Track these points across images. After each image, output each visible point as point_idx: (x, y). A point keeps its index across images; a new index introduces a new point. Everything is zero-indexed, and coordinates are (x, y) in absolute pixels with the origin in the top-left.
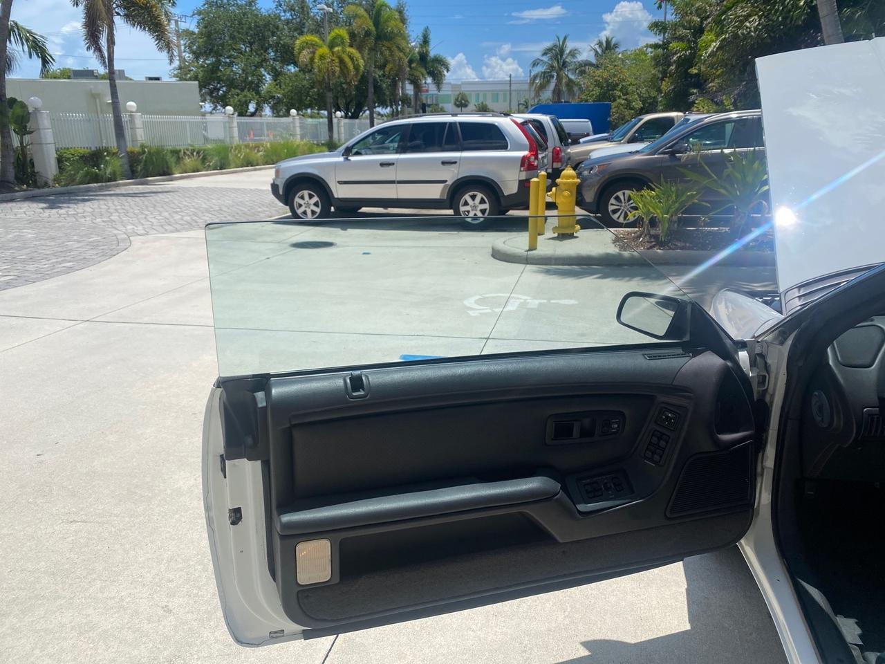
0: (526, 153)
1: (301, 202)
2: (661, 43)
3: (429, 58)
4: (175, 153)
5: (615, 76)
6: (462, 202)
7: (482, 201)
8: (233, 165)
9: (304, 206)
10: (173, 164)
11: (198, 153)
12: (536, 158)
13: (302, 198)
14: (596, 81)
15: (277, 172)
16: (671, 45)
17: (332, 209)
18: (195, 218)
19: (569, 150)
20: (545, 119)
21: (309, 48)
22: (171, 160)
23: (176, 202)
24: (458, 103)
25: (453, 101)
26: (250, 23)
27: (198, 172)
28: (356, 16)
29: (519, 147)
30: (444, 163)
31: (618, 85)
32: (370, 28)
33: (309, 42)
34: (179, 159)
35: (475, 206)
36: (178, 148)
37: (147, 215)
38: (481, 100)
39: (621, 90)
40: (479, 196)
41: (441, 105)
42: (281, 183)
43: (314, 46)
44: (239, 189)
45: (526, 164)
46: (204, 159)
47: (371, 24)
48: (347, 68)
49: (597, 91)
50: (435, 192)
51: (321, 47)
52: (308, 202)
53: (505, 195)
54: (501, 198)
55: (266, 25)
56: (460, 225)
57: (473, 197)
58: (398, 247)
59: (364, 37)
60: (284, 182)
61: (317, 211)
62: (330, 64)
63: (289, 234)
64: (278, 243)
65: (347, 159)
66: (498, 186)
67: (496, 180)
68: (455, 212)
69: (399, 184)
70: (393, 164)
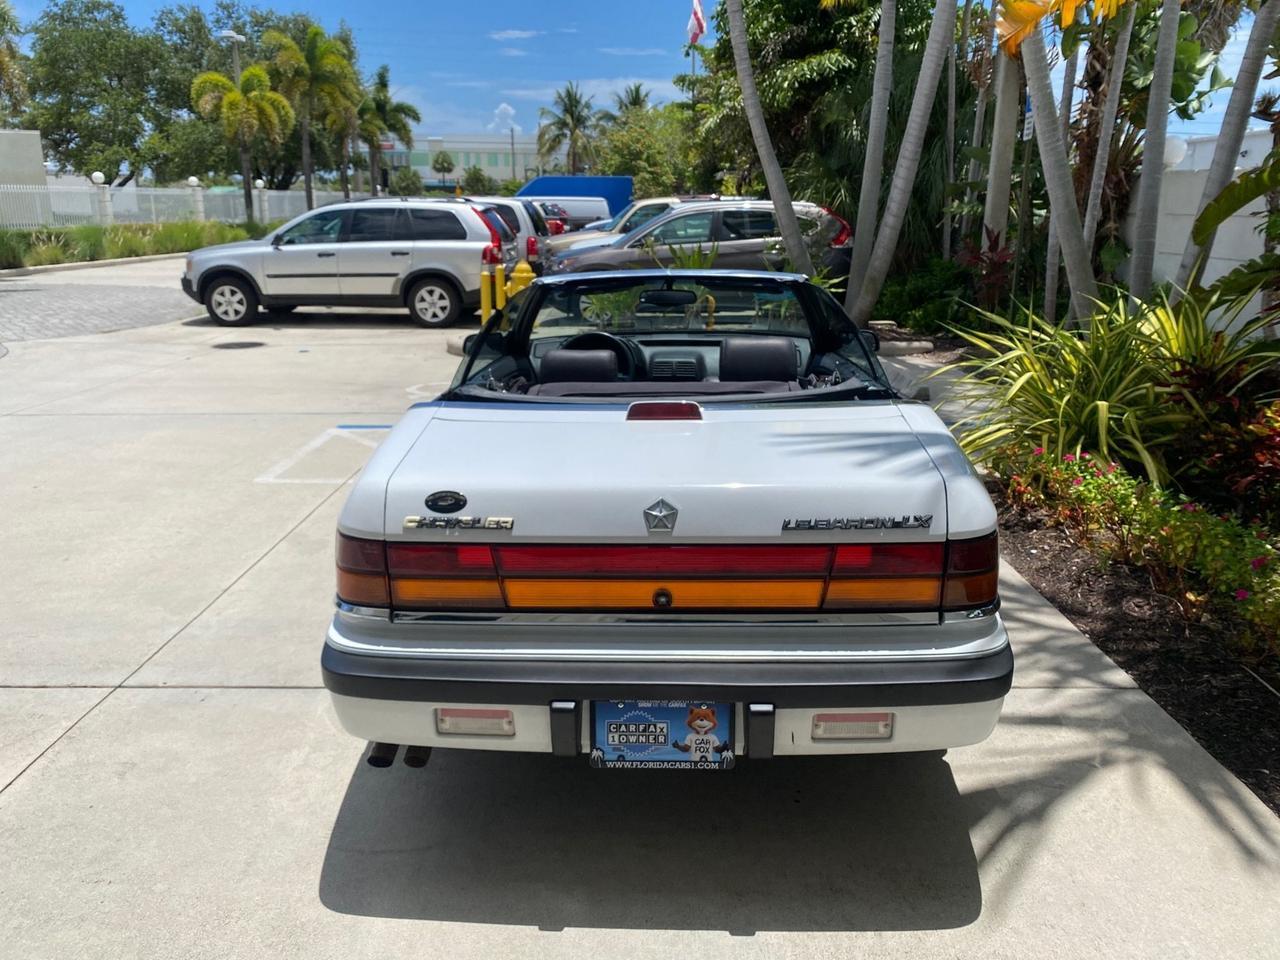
0: (489, 244)
1: (221, 299)
2: (691, 102)
3: (389, 107)
4: (24, 237)
5: (638, 141)
6: (418, 297)
7: (441, 297)
9: (224, 305)
10: (22, 254)
11: (57, 237)
12: (499, 248)
13: (222, 294)
14: (615, 146)
15: (189, 264)
16: (699, 105)
17: (261, 308)
18: (78, 321)
19: (548, 241)
20: (516, 203)
21: (213, 91)
22: (19, 246)
23: (43, 303)
24: (438, 166)
25: (431, 162)
26: (118, 48)
27: (58, 263)
28: (281, 47)
29: (480, 238)
30: (394, 254)
31: (641, 153)
32: (302, 64)
33: (213, 83)
34: (29, 246)
35: (432, 302)
36: (25, 230)
37: (9, 318)
38: (473, 162)
39: (647, 160)
40: (438, 291)
41: (413, 168)
42: (194, 278)
43: (221, 88)
44: (125, 289)
45: (490, 257)
46: (66, 245)
47: (303, 59)
48: (270, 121)
49: (616, 160)
50: (385, 287)
51: (230, 90)
52: (229, 301)
53: (467, 289)
54: (463, 294)
55: (145, 51)
56: (413, 321)
57: (431, 293)
58: (342, 345)
59: (294, 76)
60: (198, 277)
61: (242, 309)
62: (244, 115)
63: (209, 336)
64: (196, 344)
65: (277, 248)
66: (458, 281)
67: (455, 274)
68: (410, 311)
69: (341, 278)
70: (333, 255)
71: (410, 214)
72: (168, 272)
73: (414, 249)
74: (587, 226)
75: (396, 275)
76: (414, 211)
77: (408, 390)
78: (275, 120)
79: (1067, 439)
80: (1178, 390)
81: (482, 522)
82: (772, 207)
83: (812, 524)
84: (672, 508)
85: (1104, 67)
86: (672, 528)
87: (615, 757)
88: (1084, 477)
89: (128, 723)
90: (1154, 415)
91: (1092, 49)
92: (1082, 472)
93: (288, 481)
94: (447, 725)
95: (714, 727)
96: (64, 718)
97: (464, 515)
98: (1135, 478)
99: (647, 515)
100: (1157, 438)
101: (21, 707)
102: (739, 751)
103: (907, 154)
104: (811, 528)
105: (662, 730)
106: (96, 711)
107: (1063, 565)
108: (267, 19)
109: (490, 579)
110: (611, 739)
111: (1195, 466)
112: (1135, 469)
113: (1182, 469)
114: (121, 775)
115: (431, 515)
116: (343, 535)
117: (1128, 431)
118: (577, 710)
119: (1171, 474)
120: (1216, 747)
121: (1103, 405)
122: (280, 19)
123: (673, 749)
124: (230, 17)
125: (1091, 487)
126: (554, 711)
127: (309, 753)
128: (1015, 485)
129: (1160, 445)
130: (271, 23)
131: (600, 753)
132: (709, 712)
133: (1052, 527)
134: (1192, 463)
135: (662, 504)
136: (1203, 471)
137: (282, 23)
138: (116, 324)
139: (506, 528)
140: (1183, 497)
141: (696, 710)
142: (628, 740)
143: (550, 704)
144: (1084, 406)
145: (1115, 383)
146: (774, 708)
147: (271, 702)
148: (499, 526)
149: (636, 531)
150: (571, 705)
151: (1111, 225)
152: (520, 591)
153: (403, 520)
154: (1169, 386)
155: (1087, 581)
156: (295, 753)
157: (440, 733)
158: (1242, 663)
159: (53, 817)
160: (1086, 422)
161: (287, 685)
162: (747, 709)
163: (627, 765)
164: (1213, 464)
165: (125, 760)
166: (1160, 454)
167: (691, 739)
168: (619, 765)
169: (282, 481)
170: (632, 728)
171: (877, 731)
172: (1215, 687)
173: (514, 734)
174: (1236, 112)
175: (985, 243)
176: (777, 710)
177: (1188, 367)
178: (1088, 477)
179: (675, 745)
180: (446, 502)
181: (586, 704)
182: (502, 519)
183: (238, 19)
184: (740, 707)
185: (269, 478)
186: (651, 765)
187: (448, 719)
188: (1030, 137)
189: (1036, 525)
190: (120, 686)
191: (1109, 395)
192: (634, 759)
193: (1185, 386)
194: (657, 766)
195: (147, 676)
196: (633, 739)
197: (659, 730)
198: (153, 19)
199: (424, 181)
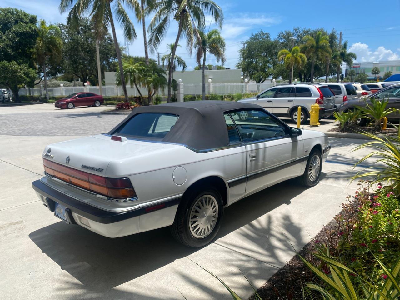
0: (319, 98)
3: (346, 54)
4: (222, 97)
6: (294, 115)
7: (302, 115)
9: (243, 116)
11: (230, 96)
12: (323, 99)
21: (284, 55)
24: (373, 72)
28: (309, 39)
29: (315, 96)
30: (289, 101)
32: (314, 44)
33: (284, 52)
34: (223, 99)
41: (366, 73)
43: (285, 54)
45: (318, 102)
46: (233, 99)
47: (315, 43)
48: (298, 62)
50: (285, 111)
51: (289, 54)
59: (311, 48)
62: (291, 61)
65: (257, 99)
66: (307, 109)
67: (306, 107)
68: (292, 118)
69: (273, 108)
70: (272, 101)
73: (294, 99)
75: (289, 107)
76: (297, 88)
78: (301, 62)
108: (308, 32)
122: (313, 31)
124: (297, 32)
130: (309, 33)
148: (52, 157)
183: (299, 33)
198: (277, 35)
199: (368, 77)
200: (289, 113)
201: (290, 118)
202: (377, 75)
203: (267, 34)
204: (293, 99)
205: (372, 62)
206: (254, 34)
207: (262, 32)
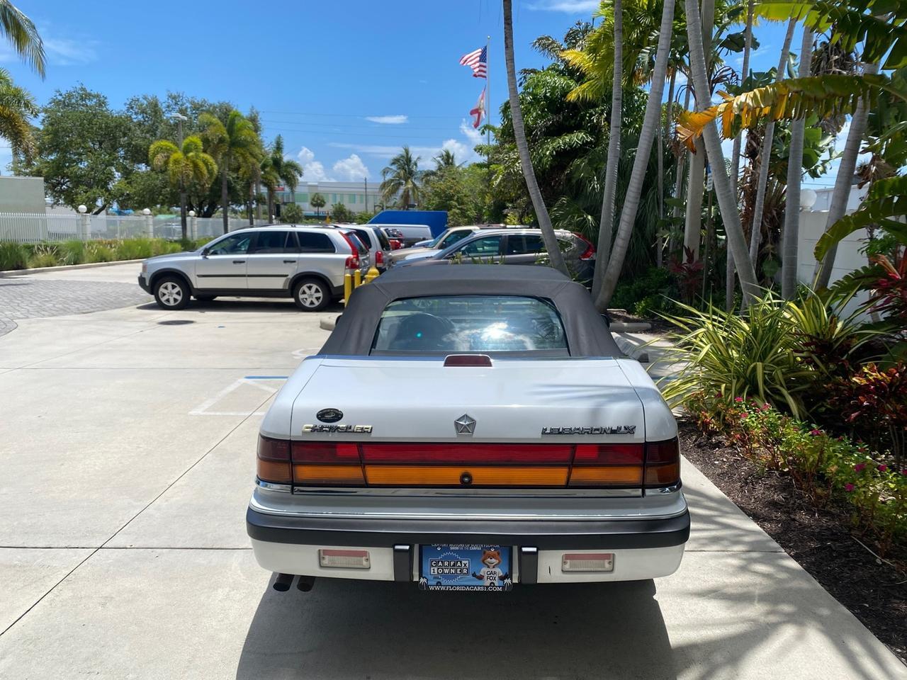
0: (351, 256)
1: (165, 291)
2: (487, 163)
3: (282, 163)
4: (29, 248)
5: (451, 188)
6: (301, 291)
7: (317, 291)
8: (87, 260)
9: (167, 295)
10: (27, 260)
11: (52, 248)
12: (357, 258)
13: (166, 288)
14: (436, 191)
15: (144, 268)
16: (492, 165)
17: (192, 298)
18: (65, 305)
19: (390, 254)
20: (368, 228)
21: (164, 153)
22: (25, 254)
24: (314, 203)
25: (310, 200)
26: (101, 124)
27: (52, 266)
28: (211, 124)
29: (343, 251)
30: (285, 262)
31: (453, 196)
32: (224, 135)
33: (164, 147)
34: (33, 254)
35: (311, 294)
36: (30, 243)
37: (18, 304)
38: (338, 200)
39: (457, 201)
40: (315, 287)
41: (297, 204)
42: (148, 277)
43: (169, 150)
44: (99, 283)
45: (350, 264)
46: (58, 254)
47: (225, 132)
48: (201, 172)
49: (436, 200)
50: (279, 284)
51: (176, 152)
52: (171, 292)
53: (335, 286)
54: (332, 289)
55: (118, 126)
56: (297, 307)
57: (310, 288)
58: (248, 323)
59: (218, 143)
60: (150, 276)
61: (179, 298)
62: (184, 168)
63: (156, 316)
64: (147, 322)
65: (205, 257)
66: (329, 280)
67: (327, 275)
68: (295, 300)
69: (248, 278)
70: (244, 262)
71: (297, 235)
72: (130, 273)
73: (299, 259)
74: (416, 244)
75: (286, 276)
76: (300, 233)
77: (293, 353)
78: (205, 172)
79: (737, 388)
80: (808, 355)
81: (352, 428)
82: (541, 233)
83: (561, 431)
84: (473, 420)
85: (758, 144)
86: (473, 433)
87: (435, 583)
88: (749, 413)
89: (108, 571)
90: (795, 372)
91: (750, 133)
92: (747, 409)
93: (212, 413)
94: (326, 562)
95: (499, 563)
96: (64, 568)
97: (341, 424)
98: (782, 413)
99: (456, 424)
100: (797, 387)
101: (35, 561)
102: (515, 581)
103: (631, 199)
104: (560, 433)
105: (465, 565)
106: (86, 563)
107: (735, 471)
108: (202, 106)
109: (356, 465)
110: (432, 571)
111: (823, 406)
112: (783, 408)
113: (815, 408)
114: (103, 605)
115: (320, 423)
116: (263, 437)
117: (778, 383)
118: (411, 551)
119: (808, 411)
120: (835, 589)
121: (760, 365)
122: (211, 105)
123: (472, 577)
124: (176, 104)
125: (753, 419)
126: (396, 551)
127: (230, 591)
128: (703, 418)
129: (799, 392)
130: (204, 108)
131: (425, 580)
132: (496, 553)
133: (728, 446)
134: (820, 404)
135: (465, 417)
136: (827, 409)
137: (211, 108)
138: (92, 308)
139: (367, 432)
140: (814, 426)
141: (487, 552)
142: (443, 572)
143: (393, 547)
144: (749, 365)
145: (768, 351)
146: (537, 550)
147: (202, 558)
148: (363, 431)
149: (448, 434)
150: (407, 547)
151: (769, 246)
152: (374, 474)
153: (303, 427)
154: (802, 352)
155: (752, 482)
156: (220, 591)
157: (321, 567)
158: (851, 534)
159: (59, 631)
160: (750, 376)
161: (214, 547)
162: (520, 550)
163: (443, 588)
164: (833, 404)
165: (107, 595)
166: (799, 397)
167: (484, 571)
168: (437, 588)
169: (209, 413)
170: (446, 564)
171: (604, 567)
172: (835, 551)
173: (370, 568)
174: (845, 175)
175: (685, 258)
176: (539, 551)
177: (814, 340)
178: (752, 413)
179: (474, 575)
180: (330, 416)
181: (416, 548)
182: (366, 426)
183: (182, 105)
184: (515, 549)
185: (199, 411)
186: (458, 588)
187: (327, 557)
188: (711, 189)
189: (718, 445)
190: (101, 548)
191: (765, 359)
192: (447, 585)
193: (813, 352)
194: (462, 589)
195: (119, 540)
196: (446, 571)
197: (463, 565)
198: (125, 104)
199: (304, 213)
200: (287, 288)
201: (292, 300)
202: (321, 209)
203: (97, 96)
204: (294, 258)
205: (307, 182)
206: (64, 92)
207: (84, 89)
